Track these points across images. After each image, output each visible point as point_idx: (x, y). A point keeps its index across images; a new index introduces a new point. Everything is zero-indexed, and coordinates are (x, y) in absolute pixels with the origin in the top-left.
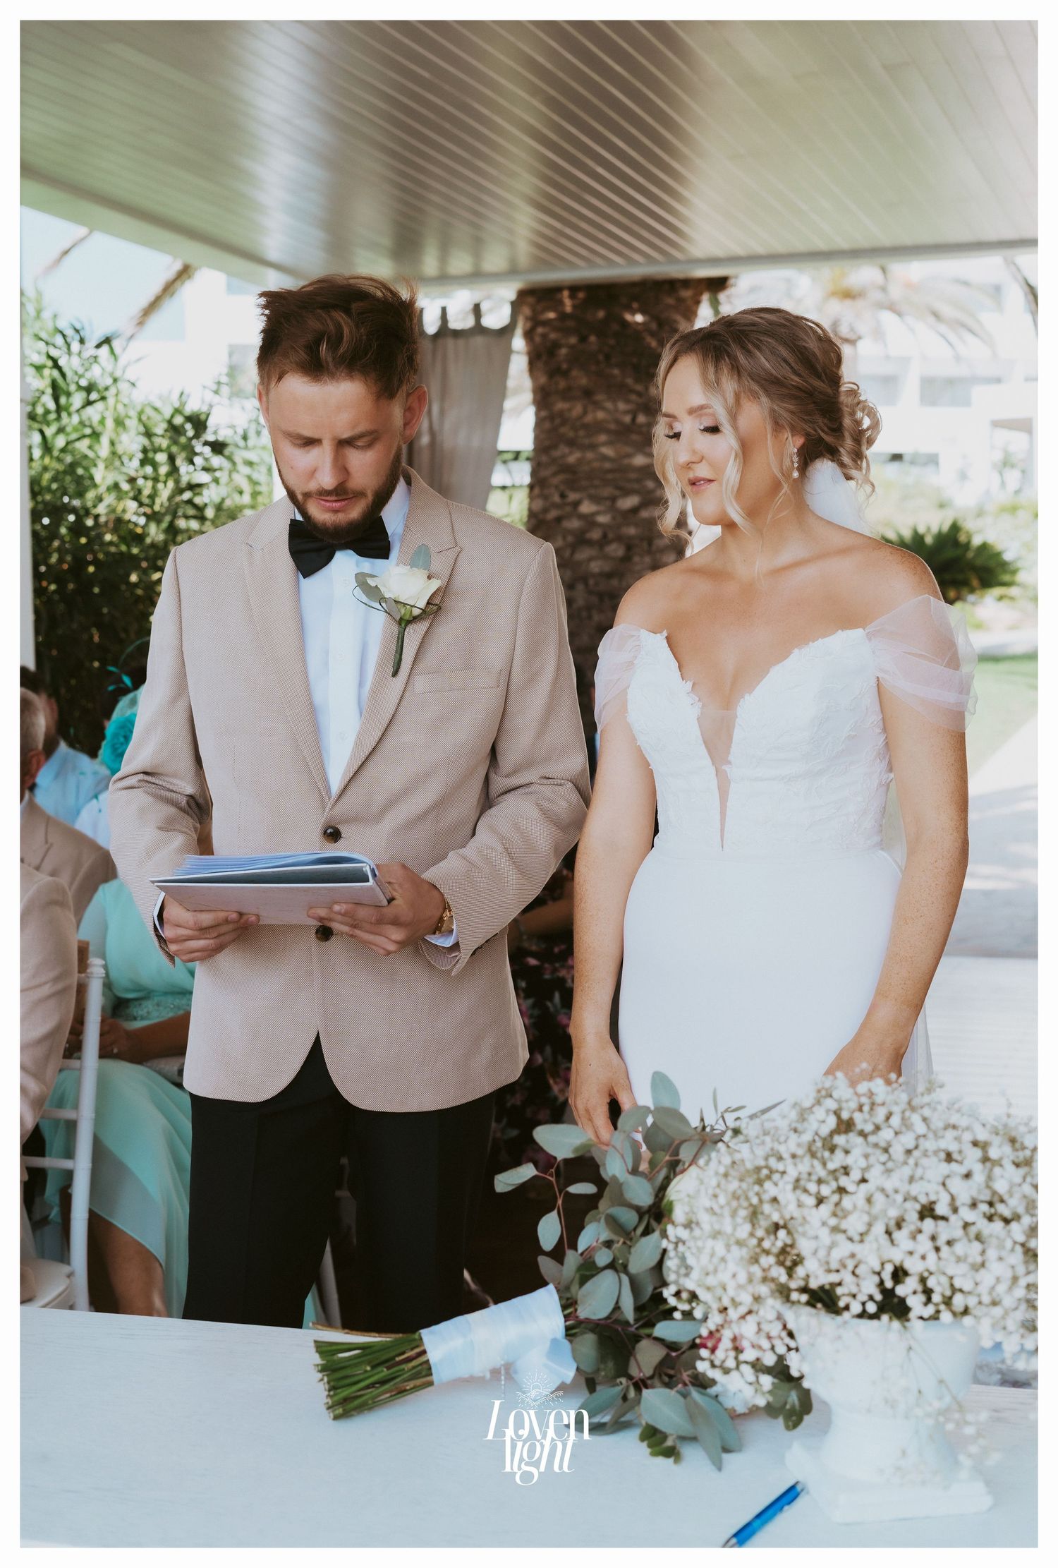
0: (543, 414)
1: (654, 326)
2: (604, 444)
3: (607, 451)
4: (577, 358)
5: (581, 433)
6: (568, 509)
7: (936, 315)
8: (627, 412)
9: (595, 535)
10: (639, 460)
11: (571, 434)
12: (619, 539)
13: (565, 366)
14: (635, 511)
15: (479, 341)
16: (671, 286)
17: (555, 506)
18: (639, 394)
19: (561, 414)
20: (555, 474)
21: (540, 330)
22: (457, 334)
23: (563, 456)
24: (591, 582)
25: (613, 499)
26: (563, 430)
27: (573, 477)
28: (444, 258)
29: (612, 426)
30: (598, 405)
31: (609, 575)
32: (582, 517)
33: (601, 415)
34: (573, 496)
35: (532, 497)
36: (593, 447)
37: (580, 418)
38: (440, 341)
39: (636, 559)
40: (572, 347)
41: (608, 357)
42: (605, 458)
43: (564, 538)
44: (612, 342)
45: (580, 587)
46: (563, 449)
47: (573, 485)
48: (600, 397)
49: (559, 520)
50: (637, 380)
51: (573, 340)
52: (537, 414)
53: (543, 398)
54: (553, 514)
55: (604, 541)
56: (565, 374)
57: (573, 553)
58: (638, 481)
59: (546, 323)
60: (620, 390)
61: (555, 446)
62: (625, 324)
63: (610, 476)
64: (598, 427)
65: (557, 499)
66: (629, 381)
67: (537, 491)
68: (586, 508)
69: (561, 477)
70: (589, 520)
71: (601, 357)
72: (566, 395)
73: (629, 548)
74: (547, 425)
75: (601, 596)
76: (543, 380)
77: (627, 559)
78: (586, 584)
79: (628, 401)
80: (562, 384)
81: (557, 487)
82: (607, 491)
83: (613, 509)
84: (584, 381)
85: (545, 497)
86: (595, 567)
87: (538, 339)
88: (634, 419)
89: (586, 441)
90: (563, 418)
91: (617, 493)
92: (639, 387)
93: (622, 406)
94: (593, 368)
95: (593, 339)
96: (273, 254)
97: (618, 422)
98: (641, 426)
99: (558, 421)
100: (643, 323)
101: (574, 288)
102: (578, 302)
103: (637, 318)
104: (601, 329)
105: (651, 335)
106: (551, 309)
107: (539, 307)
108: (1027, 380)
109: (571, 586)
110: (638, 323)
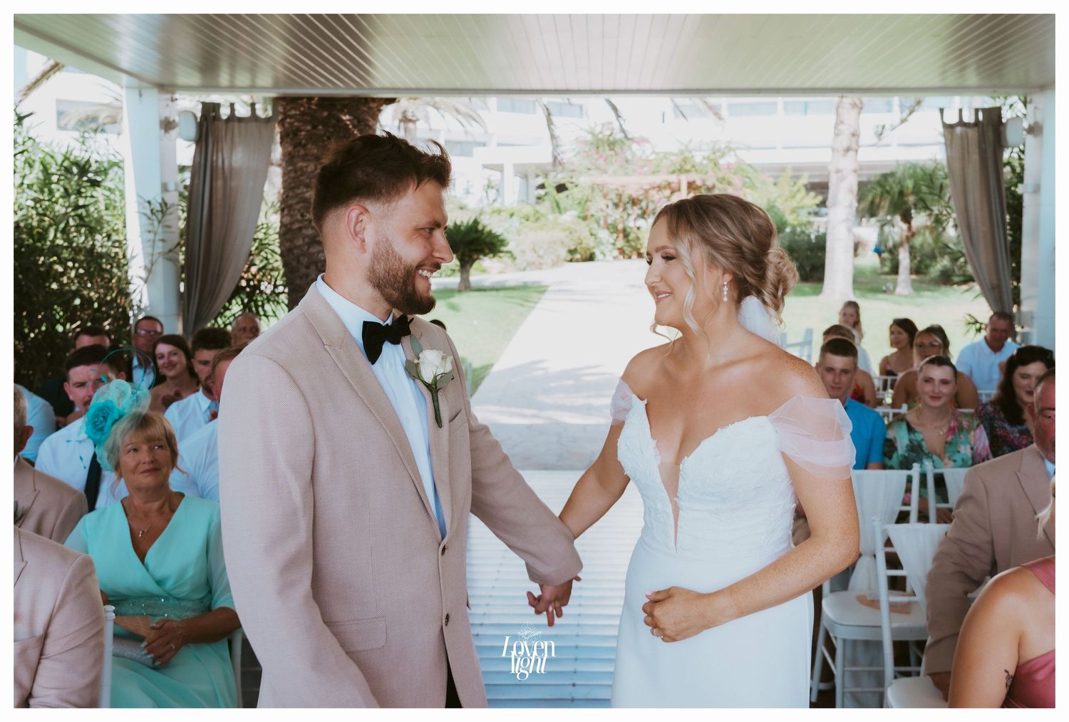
0: (290, 168)
1: (356, 122)
4: (311, 138)
6: (306, 223)
7: (457, 111)
11: (308, 181)
13: (303, 142)
15: (253, 125)
16: (366, 100)
17: (299, 221)
19: (301, 168)
20: (298, 203)
21: (289, 121)
22: (240, 120)
23: (303, 193)
28: (232, 77)
35: (282, 217)
38: (230, 124)
40: (308, 131)
41: (329, 138)
43: (304, 240)
44: (332, 129)
45: (313, 268)
46: (302, 189)
49: (300, 229)
51: (309, 128)
53: (289, 159)
54: (296, 226)
56: (304, 146)
57: (308, 248)
59: (291, 117)
61: (297, 187)
62: (340, 120)
65: (299, 217)
67: (286, 212)
69: (301, 205)
71: (325, 138)
72: (304, 158)
74: (292, 175)
76: (290, 149)
78: (317, 266)
80: (302, 152)
81: (299, 211)
84: (315, 151)
85: (292, 216)
87: (287, 125)
90: (302, 171)
94: (321, 144)
95: (320, 127)
96: (125, 65)
99: (299, 173)
100: (349, 120)
101: (310, 99)
102: (313, 107)
103: (346, 118)
104: (325, 122)
105: (354, 127)
106: (295, 109)
107: (288, 108)
108: (499, 145)
109: (308, 267)
110: (347, 120)
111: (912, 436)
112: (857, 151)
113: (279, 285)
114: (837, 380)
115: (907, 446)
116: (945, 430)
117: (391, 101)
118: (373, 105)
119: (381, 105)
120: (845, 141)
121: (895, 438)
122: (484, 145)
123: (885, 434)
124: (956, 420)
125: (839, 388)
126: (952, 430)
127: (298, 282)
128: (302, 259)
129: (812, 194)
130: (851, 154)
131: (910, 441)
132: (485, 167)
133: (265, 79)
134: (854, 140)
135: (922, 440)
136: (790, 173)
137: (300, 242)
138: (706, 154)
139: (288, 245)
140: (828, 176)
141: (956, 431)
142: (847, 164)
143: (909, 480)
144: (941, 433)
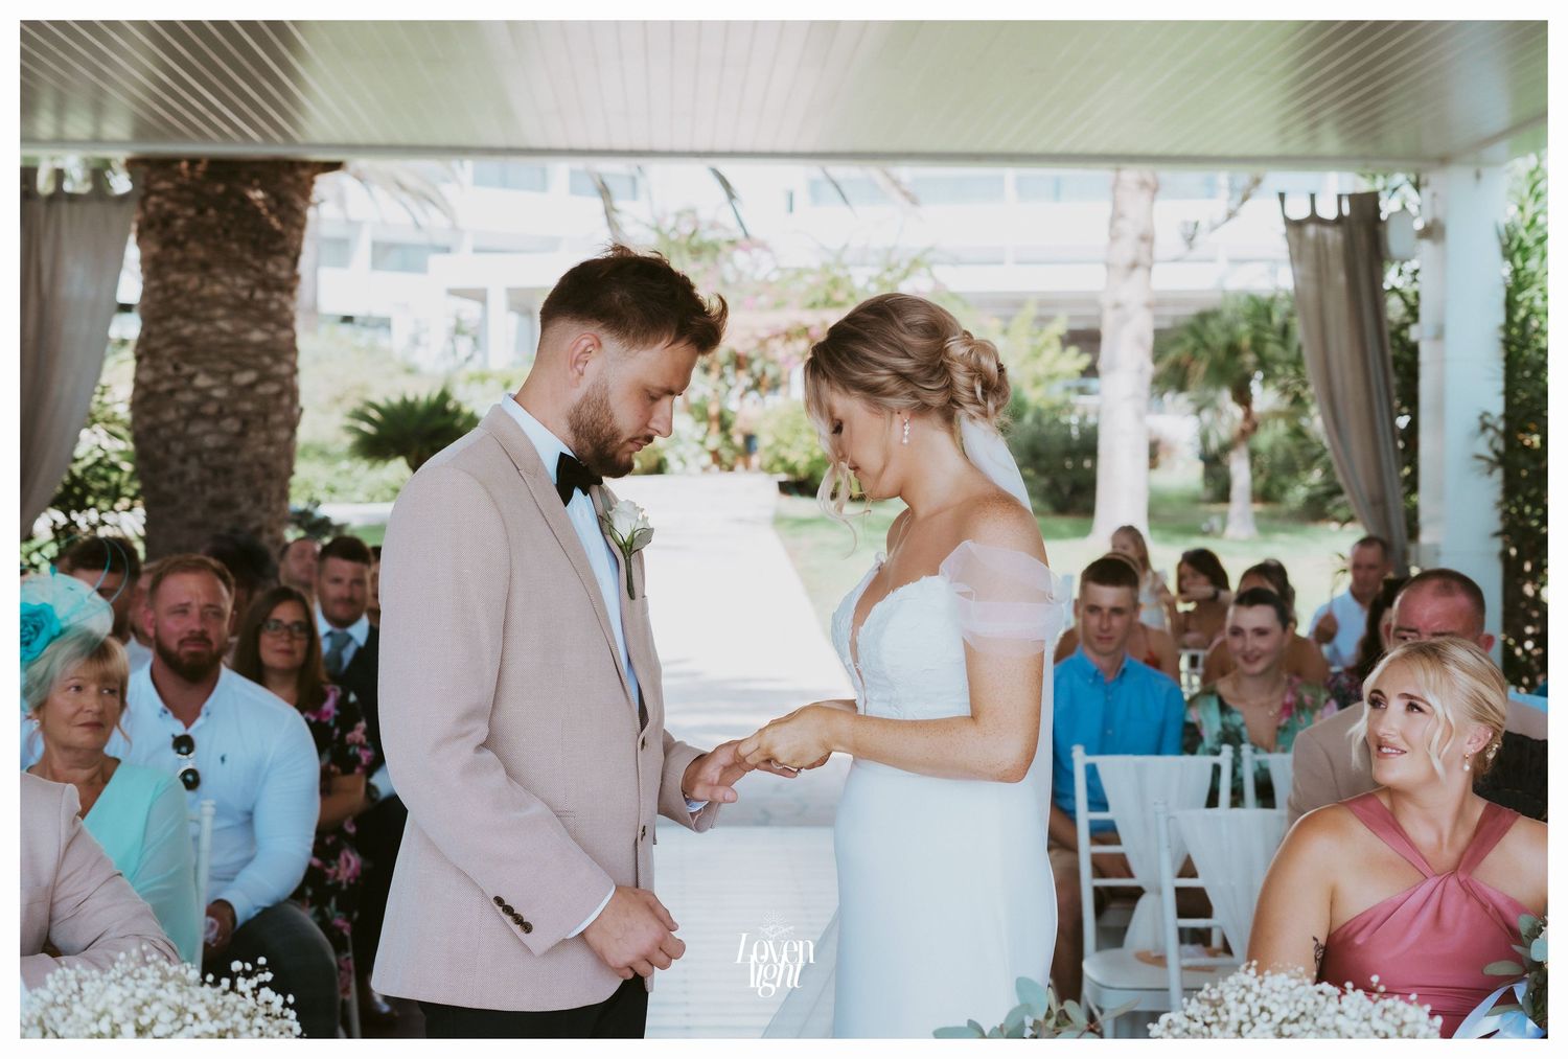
0: (155, 284)
1: (273, 203)
2: (223, 318)
3: (225, 325)
4: (195, 230)
5: (198, 306)
6: (183, 382)
7: (401, 186)
8: (244, 288)
9: (211, 409)
10: (257, 336)
11: (186, 306)
12: (235, 414)
13: (181, 237)
14: (251, 386)
16: (291, 165)
17: (169, 378)
18: (258, 270)
19: (175, 285)
20: (168, 345)
21: (153, 199)
22: (72, 198)
23: (178, 328)
24: (205, 456)
25: (230, 374)
26: (177, 301)
27: (187, 349)
28: (59, 123)
29: (230, 301)
30: (215, 279)
31: (223, 450)
32: (197, 390)
33: (218, 289)
34: (187, 369)
35: (139, 369)
36: (210, 320)
37: (196, 290)
38: (55, 204)
39: (252, 434)
40: (189, 219)
41: (226, 232)
42: (221, 332)
43: (177, 410)
44: (231, 216)
45: (193, 462)
46: (176, 321)
47: (187, 357)
48: (218, 271)
49: (171, 392)
50: (256, 255)
51: (191, 212)
52: (145, 284)
53: (153, 268)
54: (164, 386)
55: (220, 415)
56: (181, 246)
57: (187, 426)
58: (256, 356)
59: (158, 193)
60: (237, 265)
61: (167, 318)
62: (246, 200)
63: (227, 351)
64: (216, 301)
65: (169, 370)
66: (248, 257)
67: (146, 361)
68: (202, 381)
69: (174, 349)
70: (205, 395)
71: (220, 231)
72: (181, 266)
73: (245, 423)
75: (215, 471)
76: (155, 249)
77: (242, 434)
79: (245, 276)
81: (170, 359)
82: (224, 366)
83: (229, 383)
84: (201, 254)
85: (156, 369)
86: (210, 441)
87: (151, 208)
88: (251, 295)
89: (203, 314)
90: (178, 290)
91: (233, 367)
92: (257, 263)
93: (240, 281)
94: (211, 241)
95: (211, 212)
97: (236, 297)
98: (258, 301)
99: (171, 292)
100: (264, 200)
101: (194, 161)
102: (198, 175)
103: (257, 195)
104: (220, 203)
105: (271, 211)
106: (167, 179)
107: (154, 177)
108: (477, 250)
109: (183, 460)
110: (259, 200)
111: (1227, 719)
112: (1150, 269)
113: (126, 496)
114: (1105, 626)
115: (1219, 734)
116: (1277, 708)
117: (334, 166)
118: (304, 173)
119: (316, 173)
120: (1126, 251)
121: (1200, 722)
122: (447, 250)
123: (1183, 715)
124: (1294, 693)
125: (1110, 638)
126: (1287, 709)
127: (165, 487)
128: (173, 445)
129: (1073, 350)
130: (1140, 274)
131: (1224, 726)
132: (453, 292)
133: (117, 127)
134: (1144, 247)
135: (1243, 725)
136: (1031, 311)
137: (170, 415)
138: (875, 272)
139: (148, 420)
140: (1099, 318)
141: (1294, 710)
142: (1133, 291)
143: (1217, 769)
144: (1271, 713)
